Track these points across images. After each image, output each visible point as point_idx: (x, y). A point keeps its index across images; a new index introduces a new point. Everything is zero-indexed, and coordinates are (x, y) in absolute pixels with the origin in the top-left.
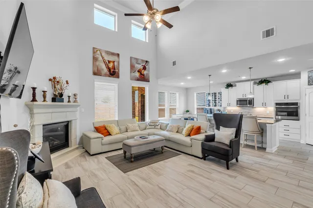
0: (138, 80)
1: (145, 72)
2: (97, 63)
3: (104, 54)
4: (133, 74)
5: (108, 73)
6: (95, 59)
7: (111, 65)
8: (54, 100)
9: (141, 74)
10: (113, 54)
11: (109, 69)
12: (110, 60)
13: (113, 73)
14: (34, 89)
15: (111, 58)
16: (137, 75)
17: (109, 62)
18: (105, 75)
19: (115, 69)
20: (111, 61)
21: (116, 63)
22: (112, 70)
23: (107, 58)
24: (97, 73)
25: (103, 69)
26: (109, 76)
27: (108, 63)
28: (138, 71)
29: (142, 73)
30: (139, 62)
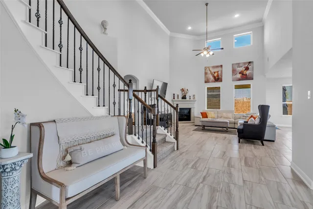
0: (240, 80)
1: (248, 72)
2: (207, 76)
3: (211, 69)
4: (234, 77)
5: (214, 80)
6: (206, 73)
7: (216, 75)
8: (183, 98)
10: (217, 67)
11: (214, 77)
13: (217, 79)
14: (174, 94)
15: (216, 70)
16: (239, 76)
17: (214, 73)
18: (212, 82)
19: (218, 76)
20: (216, 72)
21: (219, 72)
23: (213, 71)
24: (207, 81)
25: (210, 79)
26: (215, 82)
28: (240, 73)
29: (244, 73)
30: (241, 65)
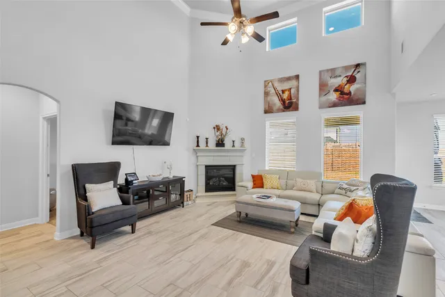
0: (334, 105)
1: (353, 88)
2: (269, 98)
3: (276, 84)
4: (324, 99)
5: (282, 107)
6: (266, 94)
7: (285, 96)
8: (217, 145)
9: (342, 93)
10: (289, 79)
11: (283, 101)
12: (284, 89)
13: (290, 105)
14: (198, 137)
15: (286, 86)
16: (334, 97)
17: (283, 91)
18: (279, 111)
19: (291, 99)
20: (286, 90)
21: (292, 91)
22: (287, 102)
23: (280, 87)
24: (268, 110)
25: (275, 104)
26: (284, 111)
27: (281, 94)
28: (336, 90)
29: (346, 90)
30: (338, 73)
